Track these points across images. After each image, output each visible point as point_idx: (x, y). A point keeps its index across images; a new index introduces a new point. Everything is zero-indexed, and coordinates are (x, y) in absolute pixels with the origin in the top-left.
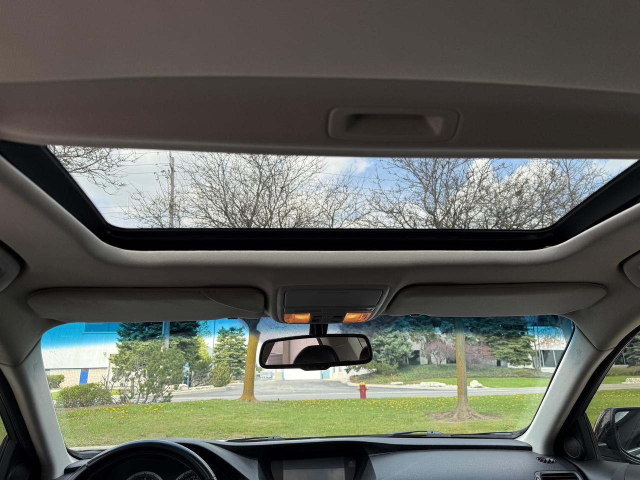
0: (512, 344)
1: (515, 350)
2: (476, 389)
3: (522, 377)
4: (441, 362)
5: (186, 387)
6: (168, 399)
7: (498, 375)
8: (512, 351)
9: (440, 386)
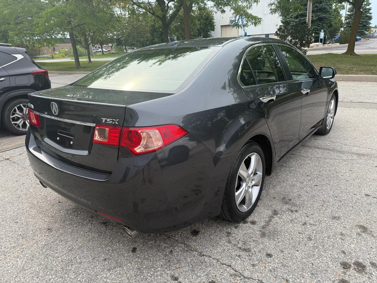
5: (321, 44)
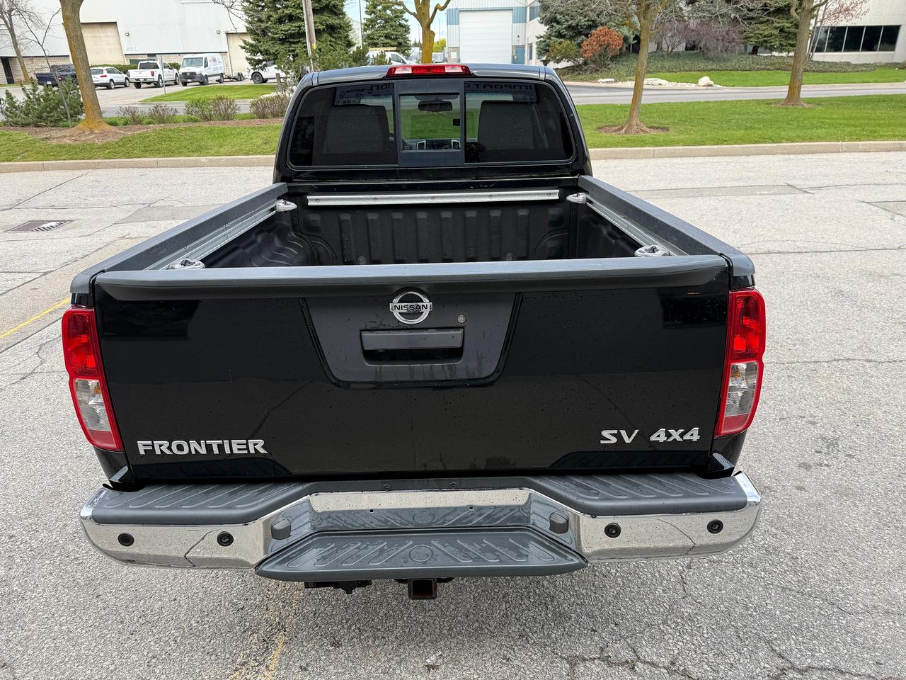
0: (780, 21)
1: (782, 30)
2: (705, 88)
3: (778, 69)
4: (672, 49)
7: (746, 67)
8: (776, 32)
9: (660, 84)
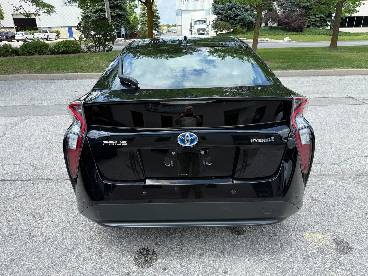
2: (287, 42)
4: (272, 25)
5: (124, 39)
6: (110, 49)
9: (267, 40)
